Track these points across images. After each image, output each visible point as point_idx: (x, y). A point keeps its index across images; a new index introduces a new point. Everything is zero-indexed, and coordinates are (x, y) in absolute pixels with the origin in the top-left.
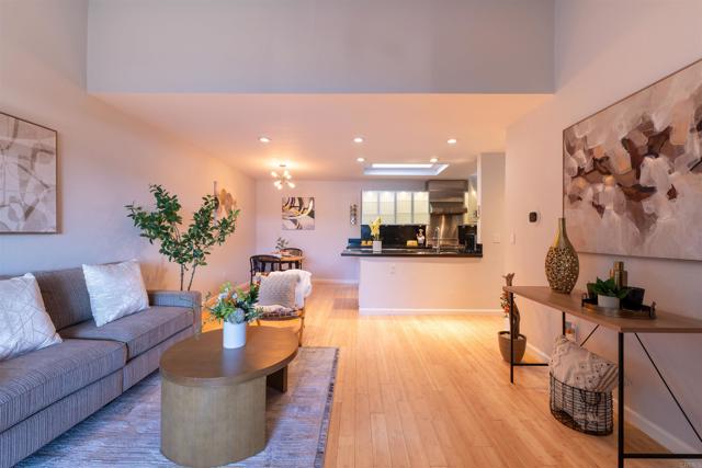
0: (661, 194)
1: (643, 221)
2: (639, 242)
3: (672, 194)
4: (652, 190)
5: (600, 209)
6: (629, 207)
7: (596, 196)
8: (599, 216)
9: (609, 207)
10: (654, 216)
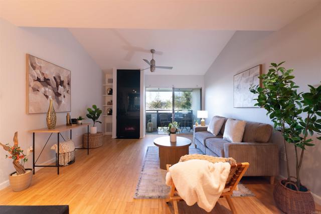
0: (62, 96)
1: (59, 102)
2: (58, 108)
3: (64, 97)
4: (60, 95)
5: (47, 97)
6: (56, 98)
7: (45, 92)
8: (46, 99)
9: (50, 97)
10: (61, 101)
